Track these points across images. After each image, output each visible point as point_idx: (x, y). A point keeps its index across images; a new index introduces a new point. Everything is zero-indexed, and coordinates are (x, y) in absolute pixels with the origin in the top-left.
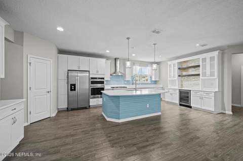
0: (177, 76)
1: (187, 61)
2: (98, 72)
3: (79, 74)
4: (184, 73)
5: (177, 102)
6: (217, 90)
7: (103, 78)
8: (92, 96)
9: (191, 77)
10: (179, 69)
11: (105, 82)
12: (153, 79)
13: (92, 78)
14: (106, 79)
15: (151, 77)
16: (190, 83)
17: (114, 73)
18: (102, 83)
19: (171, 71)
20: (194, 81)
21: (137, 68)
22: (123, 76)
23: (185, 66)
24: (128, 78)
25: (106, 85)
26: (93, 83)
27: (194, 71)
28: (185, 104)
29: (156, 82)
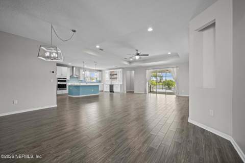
1: (113, 72)
2: (62, 74)
4: (113, 77)
5: (109, 91)
6: (121, 84)
7: (66, 79)
11: (67, 81)
12: (98, 80)
13: (58, 78)
17: (72, 75)
18: (65, 81)
19: (107, 76)
20: (115, 81)
21: (88, 73)
22: (78, 78)
23: (113, 74)
24: (82, 78)
26: (58, 81)
27: (115, 76)
28: (112, 91)
29: (100, 82)
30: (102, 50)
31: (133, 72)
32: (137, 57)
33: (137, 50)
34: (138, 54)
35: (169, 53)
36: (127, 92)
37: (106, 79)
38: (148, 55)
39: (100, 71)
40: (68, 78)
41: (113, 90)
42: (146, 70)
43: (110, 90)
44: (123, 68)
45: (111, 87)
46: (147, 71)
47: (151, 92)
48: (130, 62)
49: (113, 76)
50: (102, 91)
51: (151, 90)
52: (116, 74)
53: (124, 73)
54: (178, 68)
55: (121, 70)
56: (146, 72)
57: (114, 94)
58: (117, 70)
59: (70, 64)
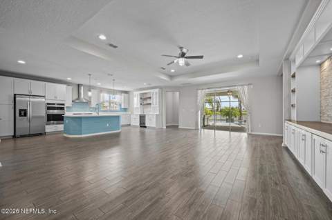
0: (139, 104)
1: (146, 93)
2: (56, 97)
3: (32, 99)
4: (145, 102)
5: (138, 124)
6: (158, 113)
7: (63, 104)
8: (48, 123)
10: (141, 98)
11: (65, 109)
12: (123, 107)
13: (48, 104)
14: (66, 105)
15: (120, 105)
17: (77, 99)
18: (62, 109)
19: (136, 101)
20: (148, 108)
21: (105, 96)
22: (88, 103)
23: (145, 97)
24: (94, 104)
25: (67, 111)
26: (49, 108)
27: (148, 101)
28: (143, 125)
29: (125, 110)
30: (115, 47)
31: (178, 93)
32: (182, 61)
33: (181, 48)
34: (183, 55)
35: (240, 56)
36: (167, 127)
37: (135, 106)
38: (201, 57)
39: (126, 92)
40: (68, 103)
41: (144, 123)
42: (197, 90)
43: (140, 124)
44: (161, 88)
45: (142, 118)
46: (199, 91)
47: (205, 127)
48: (171, 77)
49: (145, 100)
50: (129, 125)
51: (206, 124)
52: (150, 98)
53: (161, 96)
54: (252, 86)
55: (157, 90)
56: (197, 93)
57: (146, 130)
58: (152, 91)
59: (69, 79)
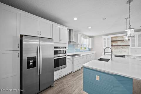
0: (110, 46)
8: (55, 69)
9: (120, 47)
10: (112, 41)
12: (90, 48)
13: (55, 48)
16: (118, 50)
20: (122, 49)
